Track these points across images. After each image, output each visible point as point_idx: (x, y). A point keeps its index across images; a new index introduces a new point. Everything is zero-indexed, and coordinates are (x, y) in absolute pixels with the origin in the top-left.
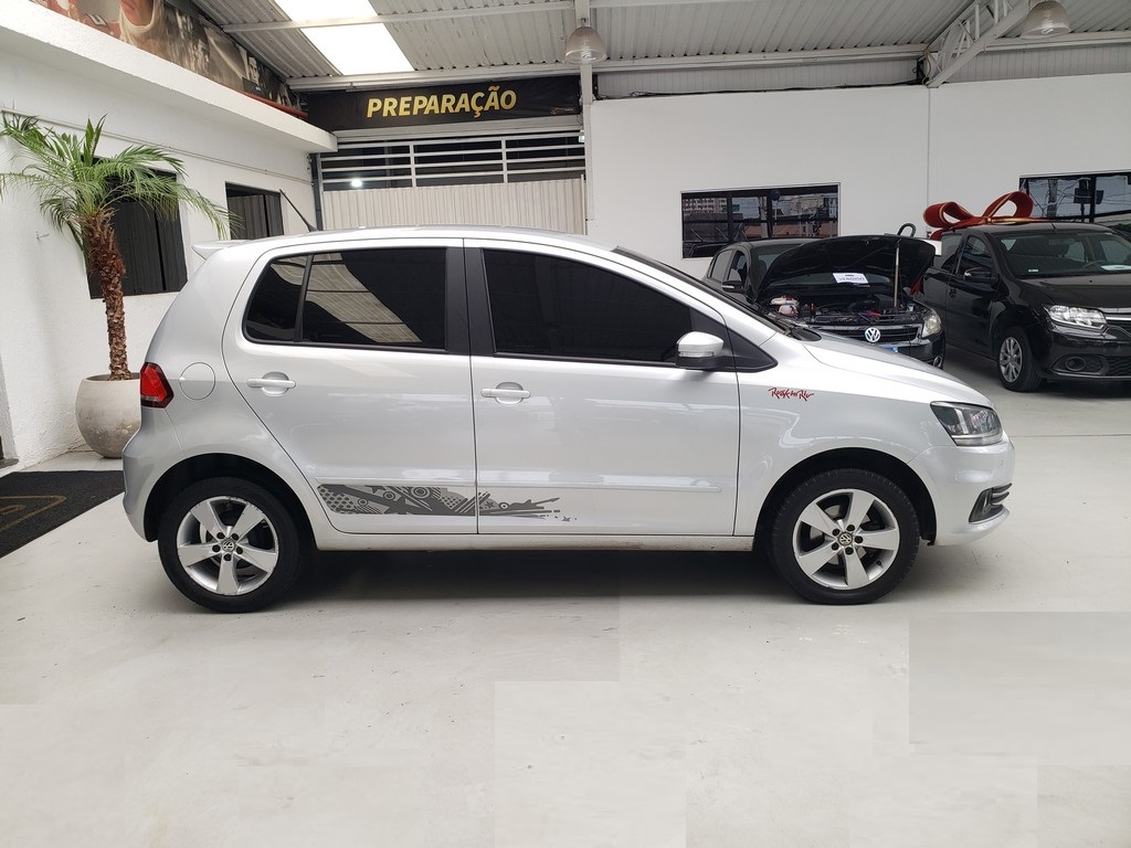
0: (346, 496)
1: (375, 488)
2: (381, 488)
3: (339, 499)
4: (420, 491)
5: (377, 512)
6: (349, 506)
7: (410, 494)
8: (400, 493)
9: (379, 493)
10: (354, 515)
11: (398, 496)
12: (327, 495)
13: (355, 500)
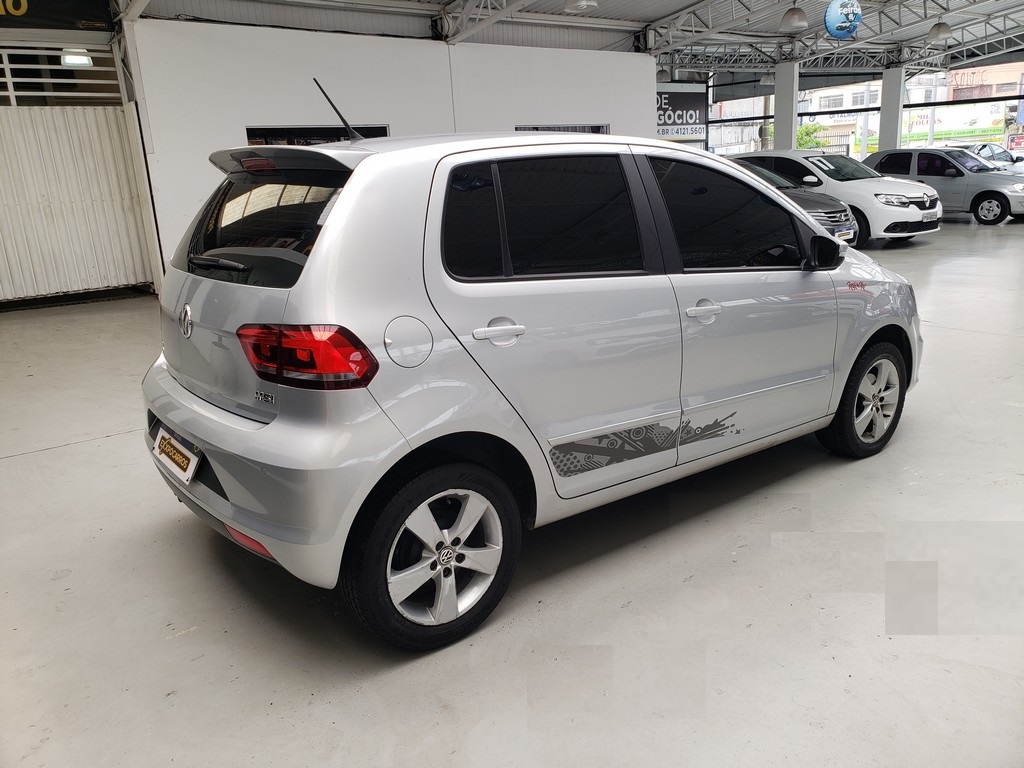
0: (575, 454)
1: (601, 438)
2: (606, 436)
3: (568, 460)
4: (638, 431)
5: (598, 466)
6: (576, 466)
7: (630, 438)
8: (620, 438)
9: (604, 443)
10: (580, 475)
11: (620, 442)
12: (558, 458)
13: (581, 456)
